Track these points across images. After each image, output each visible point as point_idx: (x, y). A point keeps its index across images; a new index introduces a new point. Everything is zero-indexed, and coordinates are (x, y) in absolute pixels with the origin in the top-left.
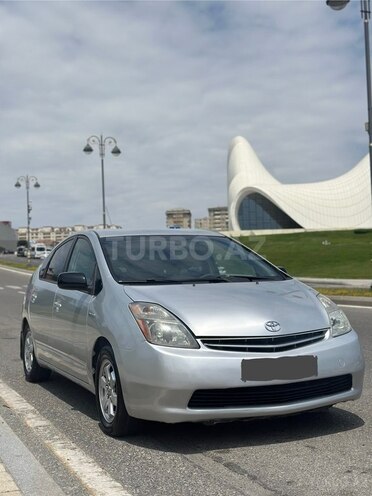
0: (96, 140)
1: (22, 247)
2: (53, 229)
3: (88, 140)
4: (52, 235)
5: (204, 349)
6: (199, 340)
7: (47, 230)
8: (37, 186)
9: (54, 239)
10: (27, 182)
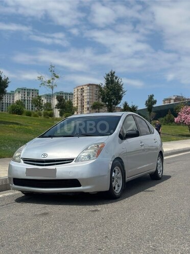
6: (22, 159)
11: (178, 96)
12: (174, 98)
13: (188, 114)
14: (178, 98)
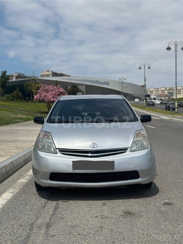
0: (173, 43)
1: (147, 98)
2: (166, 88)
3: (169, 44)
4: (165, 92)
5: (59, 154)
6: (57, 150)
7: (163, 89)
8: (149, 68)
9: (167, 94)
10: (145, 66)
11: (19, 74)
12: (16, 75)
13: (47, 92)
14: (20, 75)
